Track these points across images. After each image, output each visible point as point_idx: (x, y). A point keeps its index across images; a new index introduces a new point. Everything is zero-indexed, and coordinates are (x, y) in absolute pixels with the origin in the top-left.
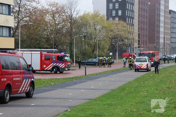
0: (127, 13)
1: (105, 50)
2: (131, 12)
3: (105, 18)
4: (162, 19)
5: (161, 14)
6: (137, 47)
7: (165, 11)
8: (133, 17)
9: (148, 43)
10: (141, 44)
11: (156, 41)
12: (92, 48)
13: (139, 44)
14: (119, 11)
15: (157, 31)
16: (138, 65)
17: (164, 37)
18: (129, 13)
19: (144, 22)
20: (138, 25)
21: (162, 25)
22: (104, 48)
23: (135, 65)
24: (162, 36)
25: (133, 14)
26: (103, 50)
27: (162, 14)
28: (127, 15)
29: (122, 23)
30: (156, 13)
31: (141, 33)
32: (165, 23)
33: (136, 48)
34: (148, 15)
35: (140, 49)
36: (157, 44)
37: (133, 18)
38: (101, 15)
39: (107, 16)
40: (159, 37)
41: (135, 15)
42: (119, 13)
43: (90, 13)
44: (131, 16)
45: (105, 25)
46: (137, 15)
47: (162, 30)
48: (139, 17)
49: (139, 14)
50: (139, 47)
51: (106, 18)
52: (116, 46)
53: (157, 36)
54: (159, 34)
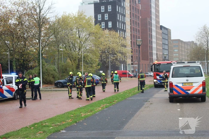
0: (118, 24)
1: (94, 65)
2: (122, 24)
3: (92, 21)
4: (154, 34)
5: (152, 29)
6: (131, 64)
7: (156, 26)
8: (125, 29)
9: (142, 60)
10: (134, 60)
11: (149, 57)
12: (75, 62)
13: (132, 61)
14: (109, 22)
15: (150, 46)
16: (180, 85)
17: (157, 54)
18: (120, 25)
19: (136, 36)
20: (130, 39)
21: (154, 40)
22: (92, 62)
23: (171, 84)
24: (154, 52)
25: (125, 27)
26: (91, 65)
27: (154, 28)
28: (118, 27)
29: (113, 33)
30: (148, 28)
31: (134, 48)
32: (157, 39)
33: (129, 64)
34: (140, 29)
35: (134, 67)
36: (150, 60)
37: (125, 31)
38: (87, 18)
39: (95, 18)
40: (152, 53)
41: (127, 27)
42: (109, 24)
43: (72, 15)
44: (123, 28)
45: (93, 30)
46: (129, 28)
47: (154, 45)
48: (131, 31)
49: (131, 27)
50: (132, 64)
51: (94, 22)
52: (107, 62)
53: (150, 52)
54: (152, 50)
